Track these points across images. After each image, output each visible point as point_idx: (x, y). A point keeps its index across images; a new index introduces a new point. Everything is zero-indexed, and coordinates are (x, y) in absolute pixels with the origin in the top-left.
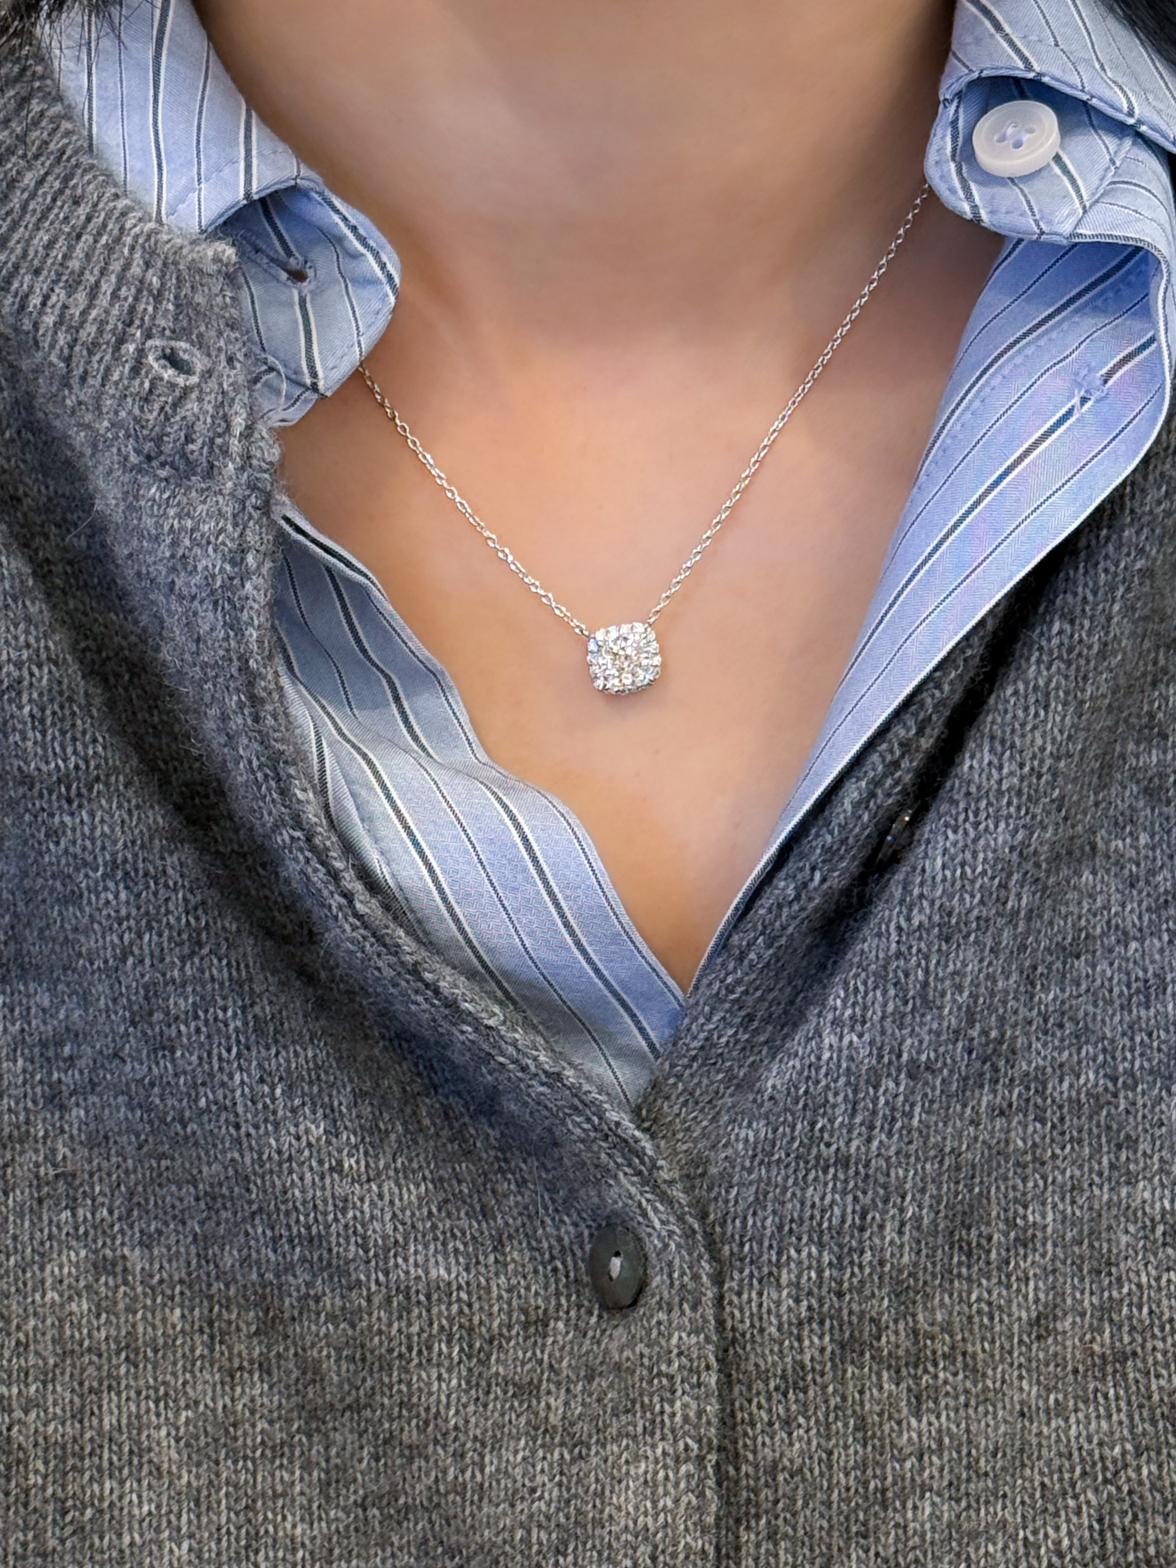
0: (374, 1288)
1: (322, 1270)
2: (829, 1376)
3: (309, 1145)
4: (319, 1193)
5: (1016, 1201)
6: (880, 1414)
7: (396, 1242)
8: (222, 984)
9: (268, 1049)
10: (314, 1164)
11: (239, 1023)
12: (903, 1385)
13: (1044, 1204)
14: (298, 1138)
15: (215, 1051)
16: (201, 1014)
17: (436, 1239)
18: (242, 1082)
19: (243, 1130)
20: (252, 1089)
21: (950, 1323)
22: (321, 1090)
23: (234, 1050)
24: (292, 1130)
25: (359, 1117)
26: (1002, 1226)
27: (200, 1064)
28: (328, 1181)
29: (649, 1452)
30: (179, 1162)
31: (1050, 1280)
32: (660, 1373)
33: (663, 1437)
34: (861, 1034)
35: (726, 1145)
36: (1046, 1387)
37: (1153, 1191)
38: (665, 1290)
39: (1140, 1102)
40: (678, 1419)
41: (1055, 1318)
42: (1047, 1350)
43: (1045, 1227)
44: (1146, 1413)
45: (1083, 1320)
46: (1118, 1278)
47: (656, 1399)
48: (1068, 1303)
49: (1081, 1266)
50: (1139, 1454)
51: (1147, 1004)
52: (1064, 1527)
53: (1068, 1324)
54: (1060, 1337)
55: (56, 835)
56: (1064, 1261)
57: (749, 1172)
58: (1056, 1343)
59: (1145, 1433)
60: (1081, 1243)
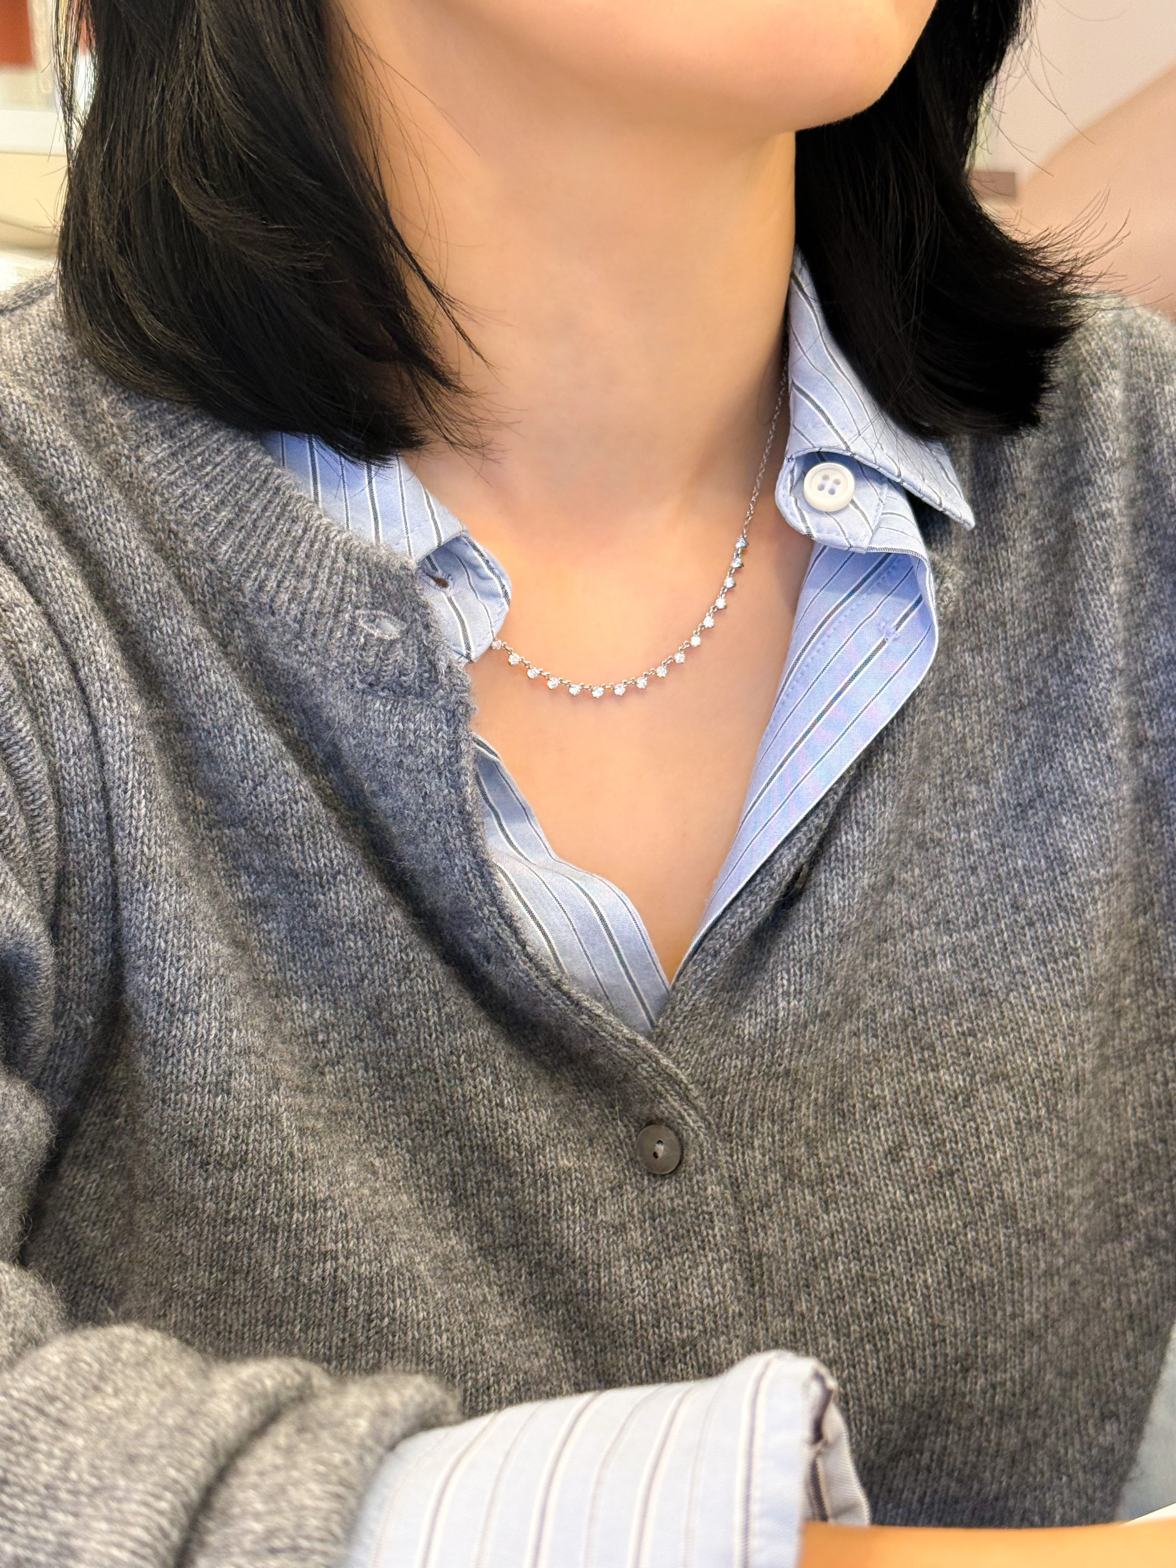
0: (525, 1175)
1: (492, 1165)
2: (780, 1197)
3: (483, 1091)
4: (489, 1120)
5: (866, 1083)
6: (807, 1215)
7: (538, 1146)
8: (425, 995)
9: (455, 1033)
10: (486, 1102)
11: (436, 1019)
12: (817, 1196)
13: (882, 1084)
14: (475, 1087)
15: (422, 1037)
16: (412, 1014)
17: (560, 1142)
18: (439, 1055)
21: (838, 1157)
22: (488, 1056)
23: (434, 1036)
24: (472, 1082)
25: (511, 1070)
26: (860, 1099)
27: (413, 1044)
28: (495, 1111)
29: (703, 1260)
30: (398, 1101)
31: (893, 1127)
32: (703, 1212)
33: (711, 1250)
34: (800, 1000)
35: (722, 1070)
36: (906, 1191)
37: (951, 1075)
38: (698, 1162)
39: (930, 1023)
40: (718, 1238)
41: (902, 1150)
42: (901, 1168)
43: (885, 1097)
44: (967, 1203)
45: (922, 1151)
46: (940, 1126)
47: (703, 1228)
48: (909, 1141)
49: (912, 1119)
50: (965, 1227)
51: (927, 966)
52: (928, 1272)
53: (913, 1154)
54: (908, 1161)
55: (314, 906)
56: (900, 1116)
57: (738, 1085)
58: (906, 1164)
59: (968, 1214)
60: (909, 1106)
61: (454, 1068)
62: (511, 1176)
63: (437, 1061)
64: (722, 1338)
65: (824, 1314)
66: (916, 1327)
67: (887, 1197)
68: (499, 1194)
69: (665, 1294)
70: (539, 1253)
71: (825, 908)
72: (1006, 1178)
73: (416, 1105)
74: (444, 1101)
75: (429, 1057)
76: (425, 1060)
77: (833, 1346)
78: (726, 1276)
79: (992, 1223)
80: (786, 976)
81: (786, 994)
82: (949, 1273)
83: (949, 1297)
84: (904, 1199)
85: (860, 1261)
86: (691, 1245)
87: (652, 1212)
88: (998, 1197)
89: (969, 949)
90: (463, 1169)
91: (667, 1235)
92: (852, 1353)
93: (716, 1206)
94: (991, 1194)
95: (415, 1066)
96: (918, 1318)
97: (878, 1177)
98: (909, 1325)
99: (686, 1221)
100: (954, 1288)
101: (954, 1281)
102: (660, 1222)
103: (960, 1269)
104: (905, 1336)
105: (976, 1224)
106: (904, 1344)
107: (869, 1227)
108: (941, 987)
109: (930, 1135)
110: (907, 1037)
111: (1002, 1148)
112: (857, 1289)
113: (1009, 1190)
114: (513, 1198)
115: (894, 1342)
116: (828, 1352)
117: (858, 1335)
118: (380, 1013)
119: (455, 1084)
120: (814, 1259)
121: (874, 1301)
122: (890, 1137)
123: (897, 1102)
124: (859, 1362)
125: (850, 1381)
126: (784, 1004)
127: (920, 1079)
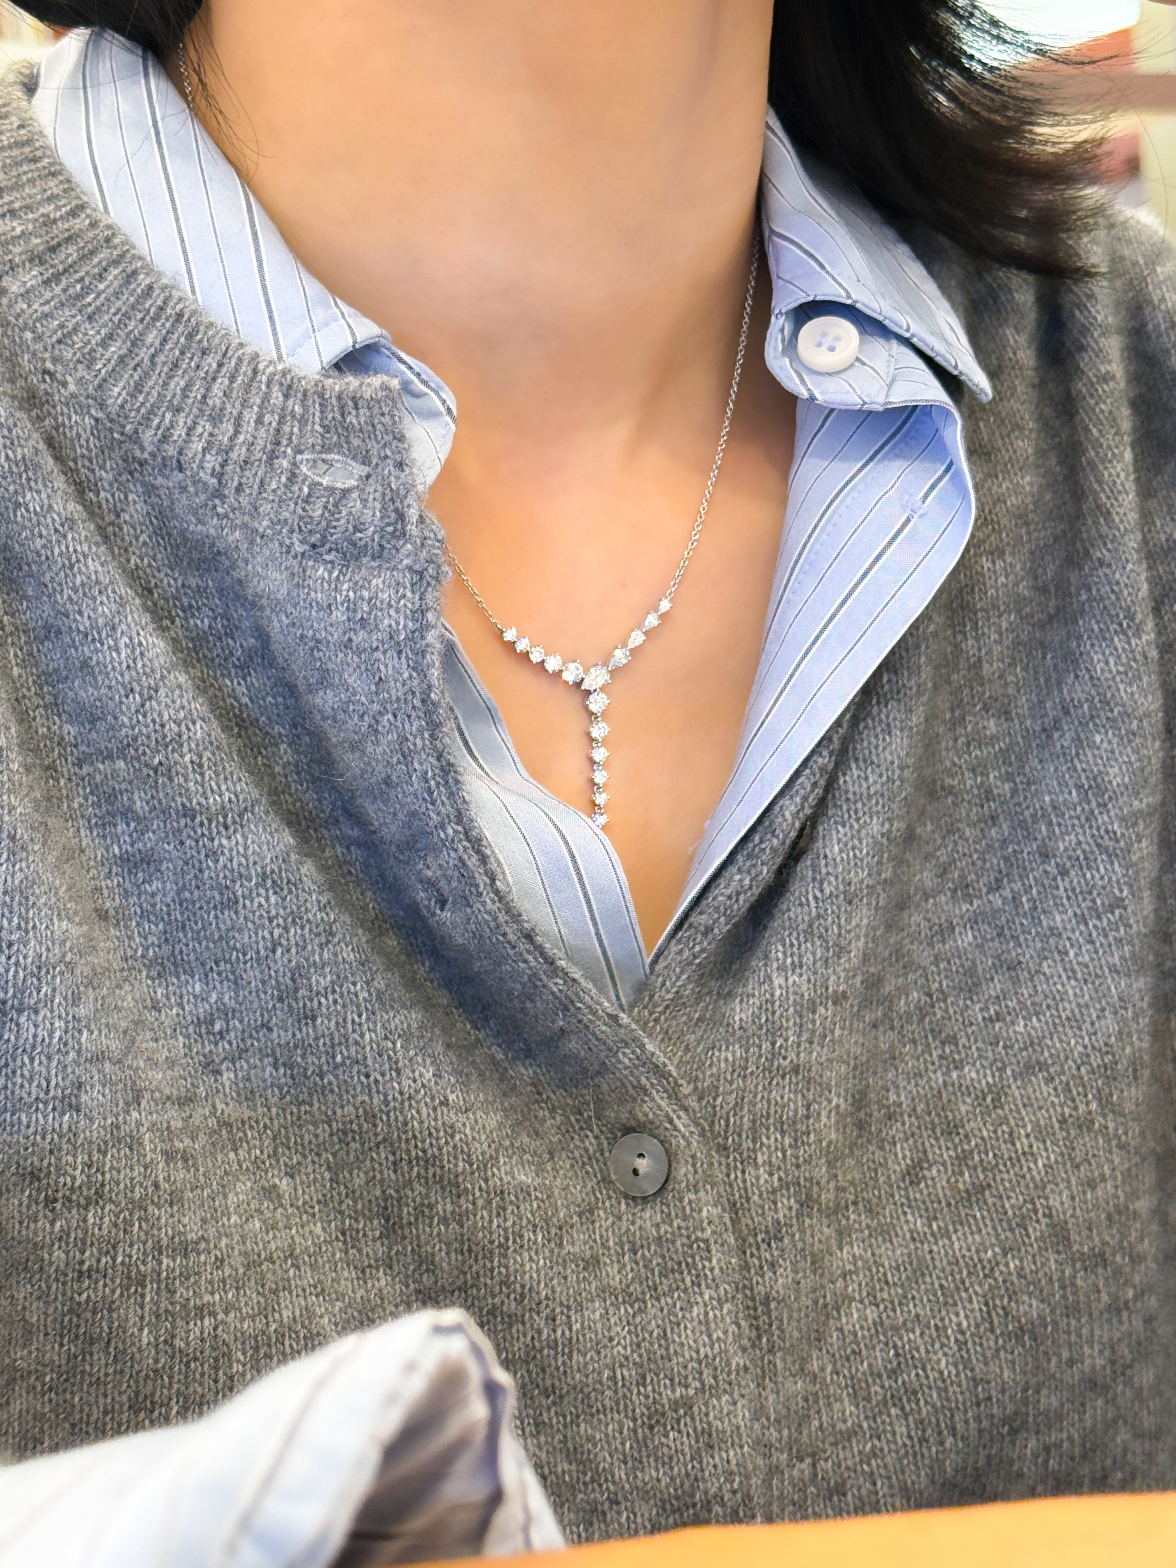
0: (477, 1193)
1: (436, 1183)
3: (423, 1086)
4: (432, 1123)
5: (882, 1087)
7: (491, 1156)
9: (387, 1013)
10: (428, 1100)
11: (366, 995)
14: (415, 1081)
15: (349, 1017)
16: (337, 988)
17: (514, 1153)
18: (371, 1040)
19: (372, 1078)
20: (378, 1045)
22: (425, 1044)
23: (364, 1016)
24: (411, 1075)
26: (877, 1107)
28: (438, 1112)
29: (699, 1300)
30: (316, 1105)
31: (911, 1141)
32: (697, 1239)
33: (708, 1287)
34: (801, 975)
35: (711, 1066)
36: (928, 1218)
37: (978, 1072)
38: (690, 1176)
39: (951, 1011)
40: (717, 1271)
41: (922, 1169)
42: (921, 1192)
43: (901, 1104)
44: (1005, 1224)
45: (946, 1169)
46: (966, 1136)
47: (697, 1258)
48: (930, 1157)
49: (933, 1131)
50: (1005, 1255)
51: (944, 941)
52: (962, 1314)
53: (934, 1172)
54: (930, 1182)
55: (213, 854)
56: (919, 1127)
57: (731, 1083)
58: (927, 1186)
59: (1007, 1238)
60: (930, 1114)
61: (389, 1058)
62: (459, 1197)
63: (368, 1048)
64: (726, 1398)
65: (838, 1374)
66: (952, 1383)
67: (905, 1228)
68: (444, 1220)
69: (651, 1344)
70: (493, 1296)
71: (823, 862)
72: (1052, 1191)
73: (339, 1111)
74: (376, 1101)
75: (357, 1043)
76: (353, 1050)
77: (851, 1414)
78: (728, 1320)
79: (1039, 1247)
80: (780, 948)
81: (782, 968)
82: (989, 1313)
83: (992, 1343)
84: (926, 1229)
85: (877, 1306)
86: (683, 1280)
87: (633, 1244)
88: (1044, 1215)
89: (994, 918)
90: (397, 1191)
91: (653, 1270)
92: (875, 1421)
93: (714, 1233)
94: (1036, 1212)
95: (339, 1059)
96: (954, 1372)
97: (895, 1204)
98: (944, 1381)
99: (676, 1252)
100: (998, 1332)
101: (996, 1322)
102: (643, 1255)
103: (1003, 1308)
104: (939, 1395)
105: (1019, 1250)
106: (939, 1404)
107: (886, 1264)
108: (963, 966)
109: (955, 1148)
110: (924, 1029)
111: (1044, 1154)
112: (875, 1341)
113: (1057, 1204)
114: (462, 1227)
115: (926, 1402)
116: (845, 1421)
117: (879, 1398)
118: (296, 990)
119: (392, 1079)
120: (825, 1306)
121: (897, 1355)
122: (907, 1153)
123: (914, 1110)
124: (884, 1431)
125: (875, 1455)
126: (782, 981)
127: (941, 1080)
